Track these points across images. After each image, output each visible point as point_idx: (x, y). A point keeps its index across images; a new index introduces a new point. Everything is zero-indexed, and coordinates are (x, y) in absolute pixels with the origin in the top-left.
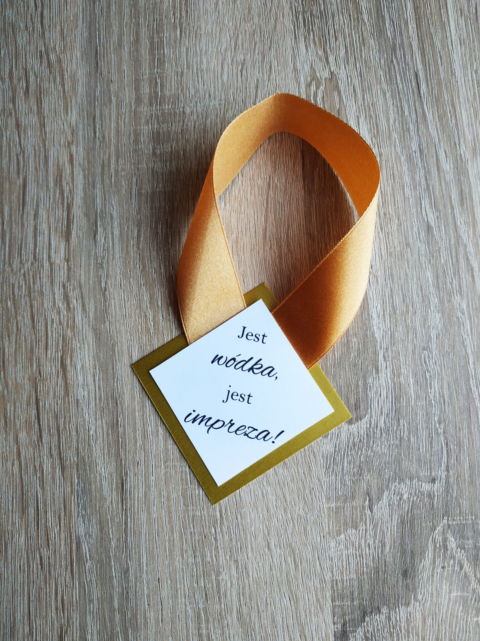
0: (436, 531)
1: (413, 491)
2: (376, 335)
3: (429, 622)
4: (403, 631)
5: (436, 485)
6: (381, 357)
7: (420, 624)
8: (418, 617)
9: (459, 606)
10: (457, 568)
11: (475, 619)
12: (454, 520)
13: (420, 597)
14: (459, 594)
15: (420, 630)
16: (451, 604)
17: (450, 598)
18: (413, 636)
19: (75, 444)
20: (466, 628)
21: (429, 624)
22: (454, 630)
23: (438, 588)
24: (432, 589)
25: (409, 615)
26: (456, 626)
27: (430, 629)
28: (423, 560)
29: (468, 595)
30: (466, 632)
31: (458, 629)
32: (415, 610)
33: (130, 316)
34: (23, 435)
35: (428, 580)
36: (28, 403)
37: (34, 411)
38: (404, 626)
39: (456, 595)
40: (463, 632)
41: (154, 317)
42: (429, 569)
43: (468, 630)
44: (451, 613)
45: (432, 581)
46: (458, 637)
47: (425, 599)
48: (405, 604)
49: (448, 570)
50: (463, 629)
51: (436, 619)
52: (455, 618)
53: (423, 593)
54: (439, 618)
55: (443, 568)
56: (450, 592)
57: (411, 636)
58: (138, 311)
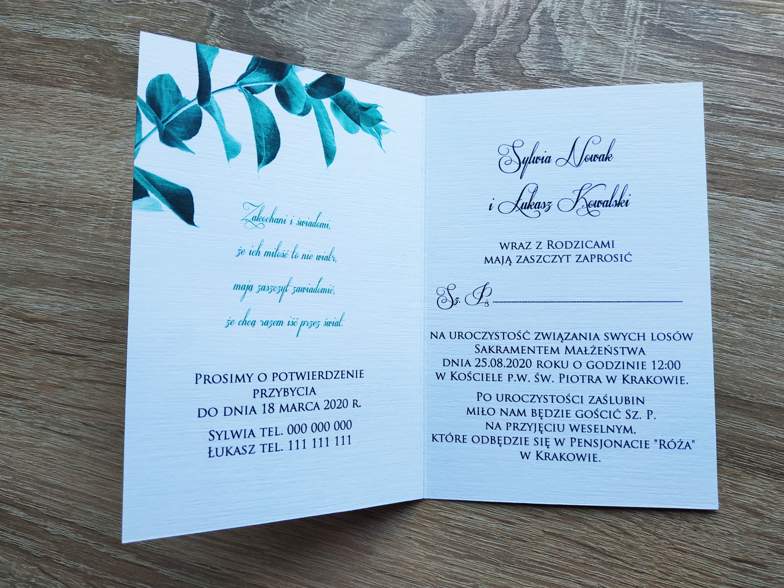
0: (253, 21)
1: (216, 34)
2: (88, 38)
3: (322, 43)
4: (324, 67)
5: (217, 14)
6: (105, 38)
7: (322, 51)
8: (316, 51)
9: (317, 15)
10: (286, 10)
11: (331, 4)
12: (248, 5)
13: (301, 46)
14: (307, 13)
15: (327, 52)
16: (313, 22)
17: (308, 21)
18: (330, 59)
19: (96, 325)
20: (336, 13)
21: (324, 44)
22: (334, 24)
23: (297, 29)
24: (297, 35)
25: (312, 59)
26: (332, 21)
27: (328, 43)
28: (272, 37)
29: (310, 6)
30: (339, 13)
31: (334, 20)
32: (309, 52)
33: (9, 250)
34: (77, 374)
35: (289, 36)
36: (52, 362)
37: (60, 358)
38: (321, 65)
39: (307, 16)
40: (338, 16)
41: (16, 228)
42: (281, 33)
43: (338, 12)
44: (321, 23)
45: (291, 33)
46: (341, 21)
47: (303, 42)
48: (303, 60)
49: (286, 18)
50: (336, 15)
51: (322, 37)
52: (325, 20)
53: (298, 43)
54: (322, 34)
55: (283, 21)
56: (304, 20)
57: (329, 61)
58: (8, 242)
